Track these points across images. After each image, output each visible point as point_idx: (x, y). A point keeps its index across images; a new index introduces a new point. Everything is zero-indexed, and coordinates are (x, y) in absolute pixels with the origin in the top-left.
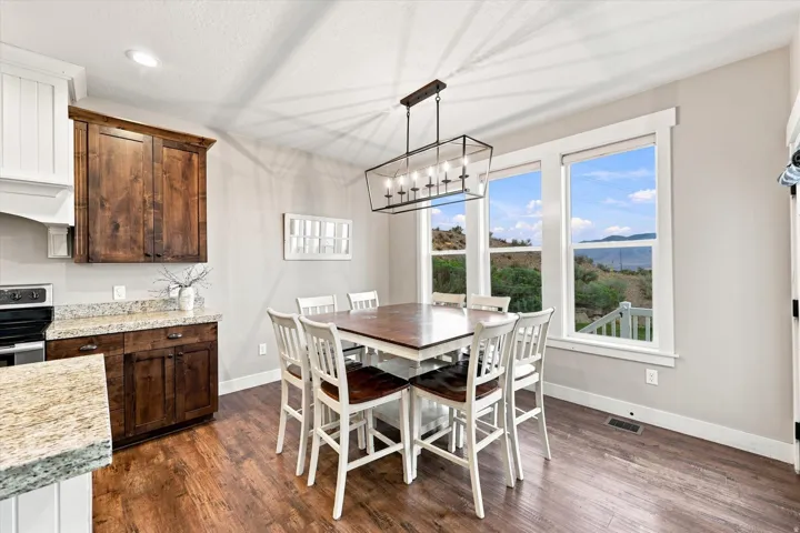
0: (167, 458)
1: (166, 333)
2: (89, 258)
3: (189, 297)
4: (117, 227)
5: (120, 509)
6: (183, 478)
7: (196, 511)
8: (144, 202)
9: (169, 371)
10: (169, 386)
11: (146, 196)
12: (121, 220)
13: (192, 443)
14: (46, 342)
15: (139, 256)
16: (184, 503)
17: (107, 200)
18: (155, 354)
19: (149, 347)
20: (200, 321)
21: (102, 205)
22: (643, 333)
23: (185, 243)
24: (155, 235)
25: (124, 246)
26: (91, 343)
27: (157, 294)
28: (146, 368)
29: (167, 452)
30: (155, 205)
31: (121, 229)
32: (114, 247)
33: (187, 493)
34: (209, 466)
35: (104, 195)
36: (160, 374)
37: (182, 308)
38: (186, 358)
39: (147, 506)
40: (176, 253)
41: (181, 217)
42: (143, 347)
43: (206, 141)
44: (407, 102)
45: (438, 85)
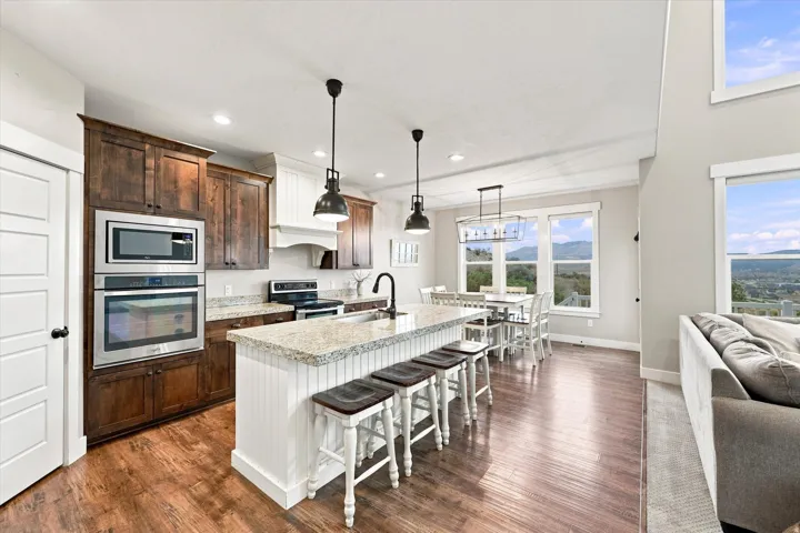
43: (373, 203)
44: (481, 190)
45: (500, 187)
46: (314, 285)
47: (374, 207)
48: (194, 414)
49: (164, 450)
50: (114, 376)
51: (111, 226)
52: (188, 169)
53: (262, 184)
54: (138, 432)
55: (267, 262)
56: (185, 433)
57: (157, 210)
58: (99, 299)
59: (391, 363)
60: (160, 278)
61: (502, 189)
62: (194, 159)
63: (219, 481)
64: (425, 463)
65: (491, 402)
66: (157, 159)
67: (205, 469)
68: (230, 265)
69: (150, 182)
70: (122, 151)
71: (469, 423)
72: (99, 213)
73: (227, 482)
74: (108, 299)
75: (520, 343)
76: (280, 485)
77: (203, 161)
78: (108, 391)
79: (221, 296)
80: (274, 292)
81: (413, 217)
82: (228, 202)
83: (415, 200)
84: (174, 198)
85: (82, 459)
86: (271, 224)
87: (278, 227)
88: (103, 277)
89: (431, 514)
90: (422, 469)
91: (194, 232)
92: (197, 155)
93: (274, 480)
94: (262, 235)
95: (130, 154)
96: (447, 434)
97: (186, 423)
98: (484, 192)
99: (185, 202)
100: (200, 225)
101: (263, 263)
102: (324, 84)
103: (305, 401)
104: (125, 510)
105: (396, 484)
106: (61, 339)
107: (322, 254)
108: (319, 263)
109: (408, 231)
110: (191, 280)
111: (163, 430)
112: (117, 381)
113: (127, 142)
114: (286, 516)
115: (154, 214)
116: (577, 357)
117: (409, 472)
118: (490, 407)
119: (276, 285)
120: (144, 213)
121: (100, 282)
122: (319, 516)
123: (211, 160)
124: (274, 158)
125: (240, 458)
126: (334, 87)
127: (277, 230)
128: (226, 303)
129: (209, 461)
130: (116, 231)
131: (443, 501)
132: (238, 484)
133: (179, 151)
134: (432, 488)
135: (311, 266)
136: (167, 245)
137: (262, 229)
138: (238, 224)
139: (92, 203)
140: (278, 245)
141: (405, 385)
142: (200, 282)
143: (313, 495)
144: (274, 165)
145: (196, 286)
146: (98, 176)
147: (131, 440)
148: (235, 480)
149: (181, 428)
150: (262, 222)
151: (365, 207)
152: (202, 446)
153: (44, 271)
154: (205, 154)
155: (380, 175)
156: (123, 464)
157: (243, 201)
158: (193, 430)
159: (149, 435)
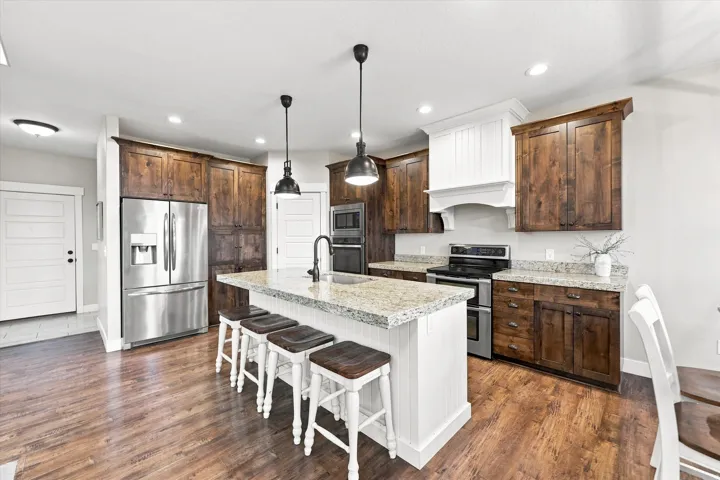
0: (553, 394)
1: (566, 291)
2: (522, 228)
3: (603, 263)
4: (540, 204)
5: (502, 400)
6: (548, 413)
7: (534, 439)
8: (560, 180)
9: (568, 325)
10: (568, 339)
11: (561, 176)
12: (542, 199)
13: (580, 397)
14: (492, 280)
15: (555, 225)
16: (533, 427)
17: (533, 185)
18: (556, 306)
19: (551, 300)
20: (597, 287)
21: (531, 190)
23: (596, 211)
24: (568, 206)
25: (545, 218)
26: (514, 286)
27: (579, 259)
28: (550, 317)
29: (557, 389)
30: (568, 182)
31: (543, 206)
32: (538, 219)
33: (541, 424)
34: (574, 421)
35: (532, 182)
36: (561, 325)
37: (598, 274)
38: (585, 319)
39: (514, 411)
40: (587, 222)
41: (592, 188)
42: (548, 299)
46: (501, 251)
53: (424, 157)
68: (403, 231)
80: (450, 254)
108: (514, 225)
119: (454, 249)
128: (420, 260)
130: (336, 215)
135: (508, 228)
138: (408, 196)
145: (360, 244)
157: (411, 178)
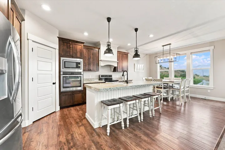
2: (117, 71)
22: (208, 84)
43: (128, 53)
44: (163, 46)
45: (170, 44)
46: (111, 76)
47: (129, 54)
48: (81, 105)
49: (73, 112)
50: (65, 94)
51: (64, 61)
52: (79, 47)
53: (97, 50)
54: (70, 107)
55: (99, 70)
56: (78, 109)
57: (73, 57)
58: (62, 76)
59: (126, 96)
60: (73, 72)
61: (171, 45)
62: (80, 44)
63: (82, 120)
64: (134, 125)
65: (161, 112)
66: (73, 45)
67: (80, 116)
68: (89, 70)
69: (71, 51)
70: (66, 44)
71: (151, 117)
72: (61, 58)
73: (84, 120)
74: (63, 77)
75: (178, 96)
76: (93, 122)
77: (82, 45)
78: (63, 97)
79: (89, 78)
80: (101, 77)
81: (135, 55)
82: (89, 55)
83: (136, 49)
84: (76, 54)
85: (59, 111)
86: (100, 60)
87: (101, 60)
88: (62, 72)
89: (131, 138)
90: (132, 126)
91: (80, 62)
92: (81, 43)
93: (92, 121)
94: (97, 63)
95: (67, 45)
96: (142, 118)
97: (79, 107)
98: (164, 47)
99: (78, 55)
100: (82, 60)
101: (98, 70)
102: (106, 19)
103: (100, 102)
104: (63, 121)
105: (123, 128)
106: (54, 85)
107: (113, 68)
108: (113, 70)
109: (134, 59)
110: (80, 73)
111: (74, 108)
112: (65, 95)
113: (67, 42)
114: (94, 130)
115: (72, 58)
116: (202, 103)
117: (128, 126)
118: (160, 114)
119: (101, 76)
120: (70, 58)
121: (62, 73)
122: (102, 132)
123: (84, 44)
124: (100, 43)
125: (87, 115)
126: (109, 19)
127: (101, 61)
128: (90, 80)
129: (81, 115)
130: (65, 62)
131: (136, 135)
132: (86, 121)
133: (77, 43)
134: (134, 131)
135: (111, 71)
136: (75, 65)
137: (97, 61)
138: (91, 60)
139: (60, 56)
140: (101, 65)
141: (127, 101)
142: (82, 74)
143: (101, 126)
144: (100, 44)
145: (81, 75)
146: (61, 50)
147: (68, 108)
148: (85, 120)
149: (78, 108)
150: (97, 59)
151: (125, 54)
152: (81, 112)
153: (51, 70)
154: (83, 43)
155: (129, 44)
156: (65, 113)
157: (93, 54)
158: (80, 108)
159: (72, 108)
